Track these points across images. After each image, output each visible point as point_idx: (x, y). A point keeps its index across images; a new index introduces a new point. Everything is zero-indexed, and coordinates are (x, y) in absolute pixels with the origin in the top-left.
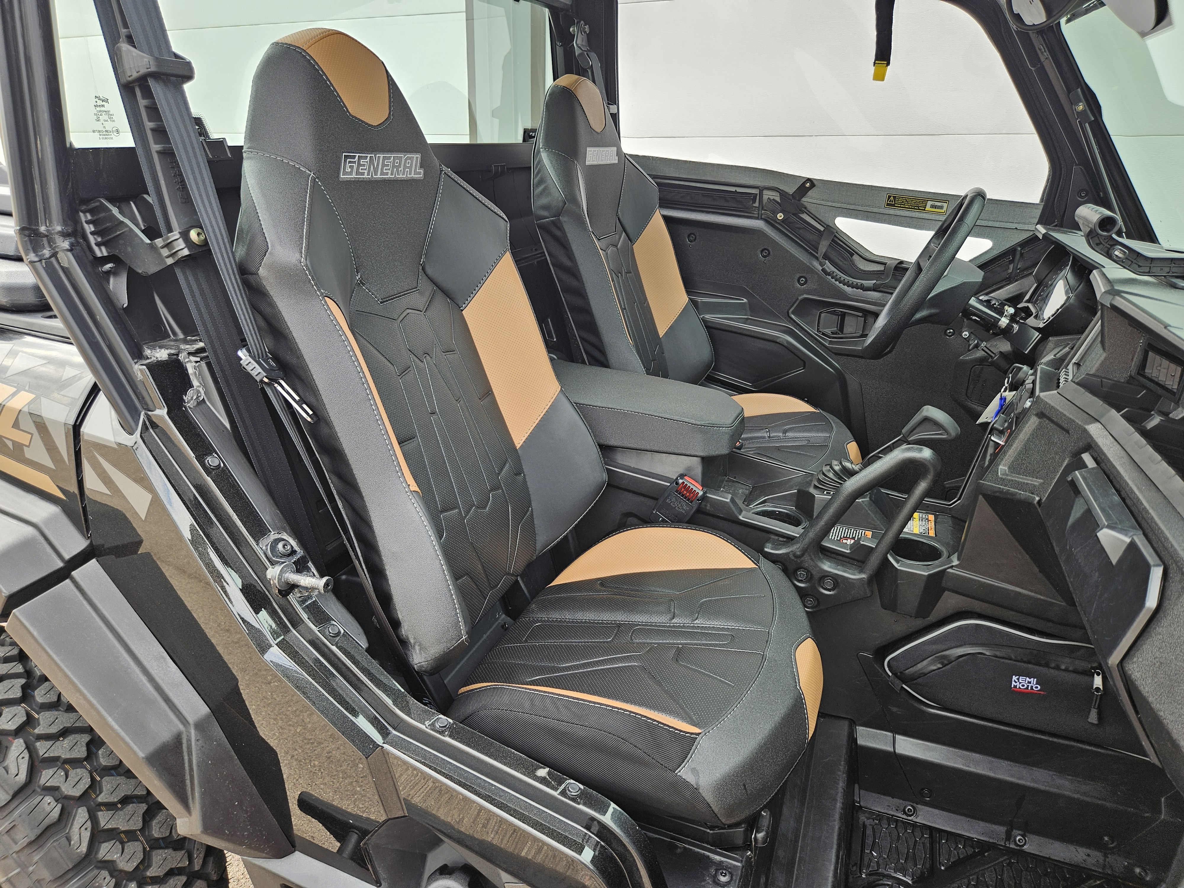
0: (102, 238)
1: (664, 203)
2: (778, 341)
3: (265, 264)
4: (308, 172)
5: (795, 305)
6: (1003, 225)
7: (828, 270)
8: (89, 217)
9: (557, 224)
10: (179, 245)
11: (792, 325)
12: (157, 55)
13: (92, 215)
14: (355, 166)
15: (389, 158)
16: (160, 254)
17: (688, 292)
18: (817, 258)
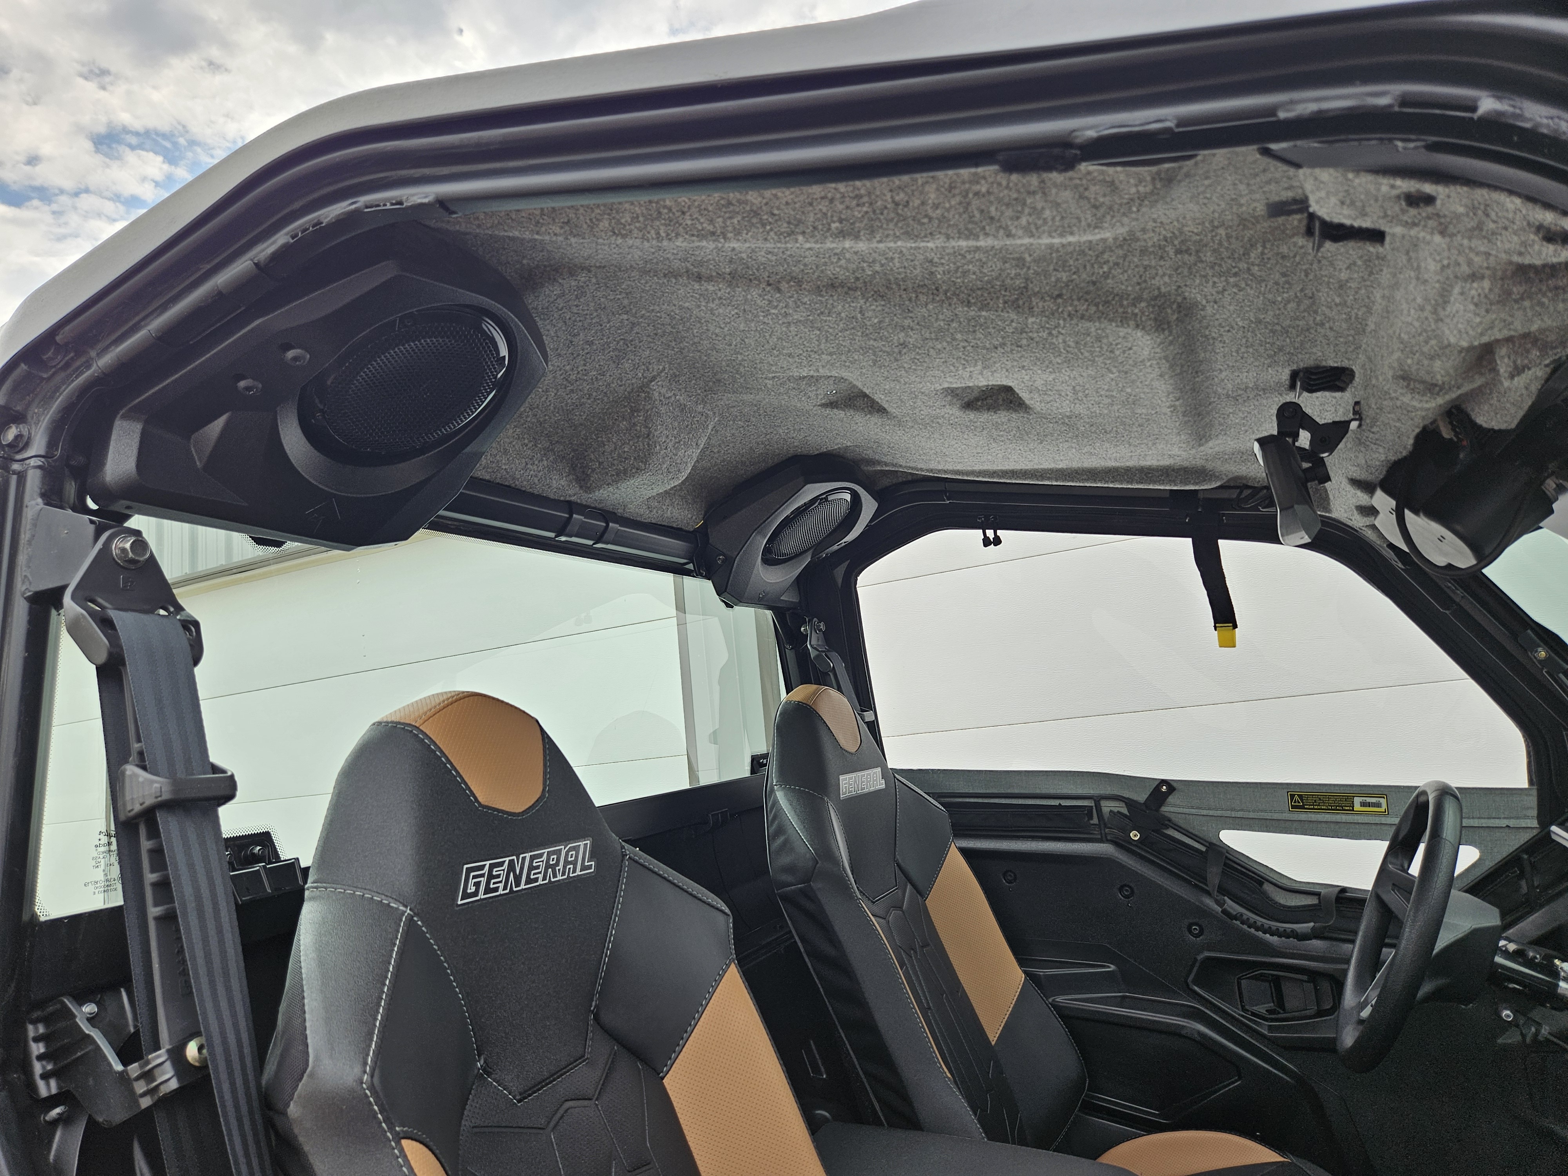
0: (55, 1064)
1: (960, 831)
2: (1184, 1032)
3: (299, 1097)
4: (402, 908)
5: (1195, 969)
6: (1484, 823)
7: (1232, 911)
8: (41, 1029)
9: (808, 894)
10: (164, 1073)
11: (1199, 1002)
12: (181, 775)
13: (47, 1026)
14: (483, 880)
15: (541, 855)
16: (132, 1091)
17: (1021, 962)
18: (1208, 893)
